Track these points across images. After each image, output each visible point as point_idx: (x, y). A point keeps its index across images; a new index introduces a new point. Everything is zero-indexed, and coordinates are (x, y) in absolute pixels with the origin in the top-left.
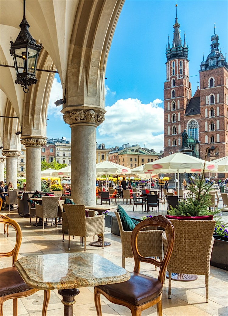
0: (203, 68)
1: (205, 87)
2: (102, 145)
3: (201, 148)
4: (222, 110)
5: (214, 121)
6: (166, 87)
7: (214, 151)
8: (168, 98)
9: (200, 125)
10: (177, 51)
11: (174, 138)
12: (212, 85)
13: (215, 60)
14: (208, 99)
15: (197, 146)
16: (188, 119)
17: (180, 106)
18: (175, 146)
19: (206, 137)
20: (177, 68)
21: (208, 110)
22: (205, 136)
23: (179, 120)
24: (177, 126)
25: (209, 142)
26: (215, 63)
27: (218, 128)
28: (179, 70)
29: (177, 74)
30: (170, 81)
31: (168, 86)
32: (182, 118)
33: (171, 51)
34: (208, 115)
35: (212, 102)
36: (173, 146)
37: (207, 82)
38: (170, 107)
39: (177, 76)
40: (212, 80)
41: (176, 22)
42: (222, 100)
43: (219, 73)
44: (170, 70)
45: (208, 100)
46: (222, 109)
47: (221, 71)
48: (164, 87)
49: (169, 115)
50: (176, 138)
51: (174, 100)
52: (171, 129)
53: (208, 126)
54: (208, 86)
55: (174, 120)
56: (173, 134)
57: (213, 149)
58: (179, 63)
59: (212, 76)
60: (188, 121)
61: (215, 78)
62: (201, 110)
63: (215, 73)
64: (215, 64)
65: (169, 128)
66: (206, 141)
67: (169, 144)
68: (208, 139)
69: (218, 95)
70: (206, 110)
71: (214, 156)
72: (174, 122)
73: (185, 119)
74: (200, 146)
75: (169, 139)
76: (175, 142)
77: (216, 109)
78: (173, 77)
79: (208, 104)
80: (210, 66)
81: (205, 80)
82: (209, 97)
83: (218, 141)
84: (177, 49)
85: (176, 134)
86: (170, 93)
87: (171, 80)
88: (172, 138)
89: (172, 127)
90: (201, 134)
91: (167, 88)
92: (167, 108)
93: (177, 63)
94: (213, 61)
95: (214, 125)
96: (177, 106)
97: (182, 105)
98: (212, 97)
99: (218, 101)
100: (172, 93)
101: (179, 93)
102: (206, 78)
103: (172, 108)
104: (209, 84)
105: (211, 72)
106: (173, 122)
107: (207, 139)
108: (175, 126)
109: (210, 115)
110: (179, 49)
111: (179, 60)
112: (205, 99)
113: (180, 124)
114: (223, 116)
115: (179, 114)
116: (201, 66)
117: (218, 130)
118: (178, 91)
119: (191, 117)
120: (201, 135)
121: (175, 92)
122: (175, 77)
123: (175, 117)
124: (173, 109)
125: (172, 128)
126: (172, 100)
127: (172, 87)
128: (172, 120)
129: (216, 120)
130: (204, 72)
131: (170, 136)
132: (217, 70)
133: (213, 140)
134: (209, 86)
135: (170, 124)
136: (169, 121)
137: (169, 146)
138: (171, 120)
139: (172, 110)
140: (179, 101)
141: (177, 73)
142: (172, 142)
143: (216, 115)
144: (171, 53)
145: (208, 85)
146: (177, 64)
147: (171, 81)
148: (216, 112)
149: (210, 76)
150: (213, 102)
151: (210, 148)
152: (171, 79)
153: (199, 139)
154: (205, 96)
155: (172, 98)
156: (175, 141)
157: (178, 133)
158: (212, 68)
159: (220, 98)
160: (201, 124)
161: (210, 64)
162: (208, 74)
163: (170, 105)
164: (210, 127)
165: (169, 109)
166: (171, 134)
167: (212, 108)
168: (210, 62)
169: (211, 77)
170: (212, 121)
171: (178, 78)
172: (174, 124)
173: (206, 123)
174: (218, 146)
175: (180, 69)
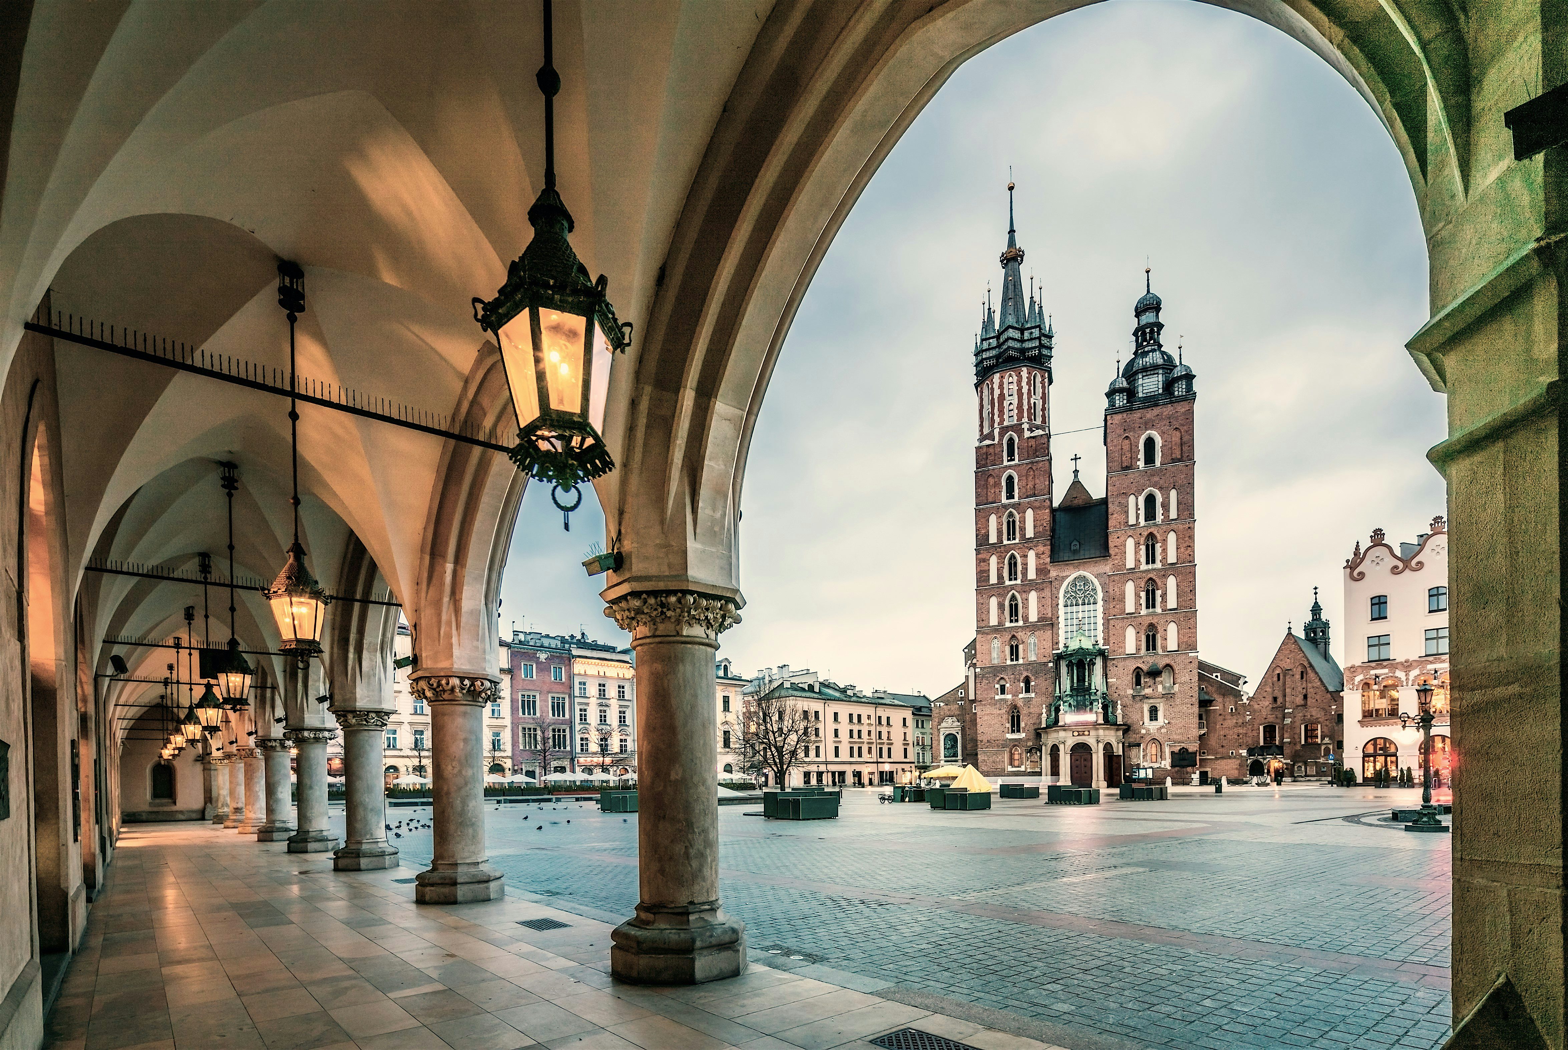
0: (1120, 400)
1: (1124, 465)
2: (723, 664)
3: (1112, 670)
4: (1187, 544)
5: (1157, 580)
6: (983, 462)
7: (1158, 679)
8: (990, 500)
9: (1106, 592)
10: (1022, 341)
11: (1013, 636)
12: (1150, 458)
13: (1160, 376)
14: (1135, 505)
15: (1099, 662)
16: (1064, 574)
17: (1035, 527)
18: (1015, 663)
19: (1131, 633)
20: (1025, 396)
21: (1137, 544)
22: (1124, 629)
23: (1032, 575)
24: (1024, 596)
25: (1138, 649)
26: (1161, 386)
27: (1172, 603)
28: (1030, 408)
29: (1025, 419)
30: (996, 441)
31: (991, 458)
32: (1041, 571)
33: (1001, 340)
34: (1137, 561)
35: (1150, 515)
36: (1009, 662)
37: (1133, 450)
38: (1000, 533)
39: (1025, 426)
40: (1150, 443)
41: (1012, 242)
42: (1188, 510)
43: (1177, 419)
44: (996, 404)
45: (1138, 509)
46: (1187, 540)
47: (1184, 414)
48: (977, 463)
49: (993, 560)
50: (1019, 637)
51: (1013, 506)
52: (1001, 606)
53: (1137, 596)
54: (1138, 463)
55: (1013, 575)
56: (1008, 624)
57: (1154, 673)
58: (1029, 383)
59: (1153, 427)
60: (1064, 578)
61: (1162, 434)
62: (1111, 544)
63: (1162, 419)
64: (1161, 391)
65: (994, 602)
66: (1130, 648)
67: (994, 655)
68: (1138, 640)
69: (1173, 494)
70: (1130, 543)
71: (1157, 695)
72: (1013, 582)
73: (1053, 574)
74: (1110, 664)
75: (996, 638)
76: (1014, 652)
77: (1165, 541)
78: (1007, 427)
79: (1138, 523)
80: (1141, 395)
81: (1127, 442)
82: (1141, 500)
83: (1172, 645)
84: (1022, 334)
85: (1021, 623)
86: (998, 484)
87: (1001, 439)
88: (1007, 637)
89: (1004, 600)
90: (1112, 622)
91: (985, 466)
92: (987, 536)
93: (1025, 380)
94: (1154, 379)
95: (1159, 593)
96: (1023, 529)
97: (1042, 525)
98: (1150, 500)
99: (1173, 514)
100: (1004, 484)
101: (1030, 485)
102: (1130, 434)
103: (1005, 536)
104: (1141, 456)
105: (1148, 416)
106: (1008, 583)
107: (1131, 641)
108: (1017, 594)
109: (1143, 559)
110: (1031, 333)
111: (1029, 373)
112: (1127, 506)
113: (1036, 590)
114: (1190, 562)
115: (1031, 554)
116: (1110, 394)
117: (1171, 610)
118: (1027, 476)
119: (1077, 567)
120: (1111, 627)
121: (1016, 481)
122: (1018, 429)
123: (1015, 564)
124: (1009, 539)
125: (1007, 603)
126: (1005, 507)
127: (1006, 463)
128: (1006, 574)
129: (1165, 576)
130: (1125, 415)
131: (998, 629)
132: (1168, 410)
133: (1151, 643)
134: (1141, 464)
135: (1000, 589)
136: (993, 579)
137: (995, 662)
138: (1000, 577)
139: (1005, 542)
140: (1029, 513)
141: (1025, 414)
142: (1007, 649)
143: (1165, 558)
144: (999, 346)
145: (1139, 460)
146: (1024, 384)
147: (1001, 444)
148: (1165, 550)
149: (1146, 429)
150: (1154, 517)
151: (1145, 668)
152: (1001, 435)
153: (1104, 639)
154: (1126, 495)
155: (1004, 501)
156: (1017, 646)
157: (1026, 619)
158: (1152, 401)
159: (1179, 503)
160: (1111, 591)
161: (1140, 389)
162: (1139, 421)
163: (1000, 524)
164: (1143, 601)
165: (993, 539)
166: (1001, 623)
167: (1151, 536)
168: (1140, 381)
169: (1148, 432)
170: (1151, 579)
171: (1027, 434)
172: (1012, 587)
173: (1130, 587)
174: (1172, 663)
175: (1032, 401)
